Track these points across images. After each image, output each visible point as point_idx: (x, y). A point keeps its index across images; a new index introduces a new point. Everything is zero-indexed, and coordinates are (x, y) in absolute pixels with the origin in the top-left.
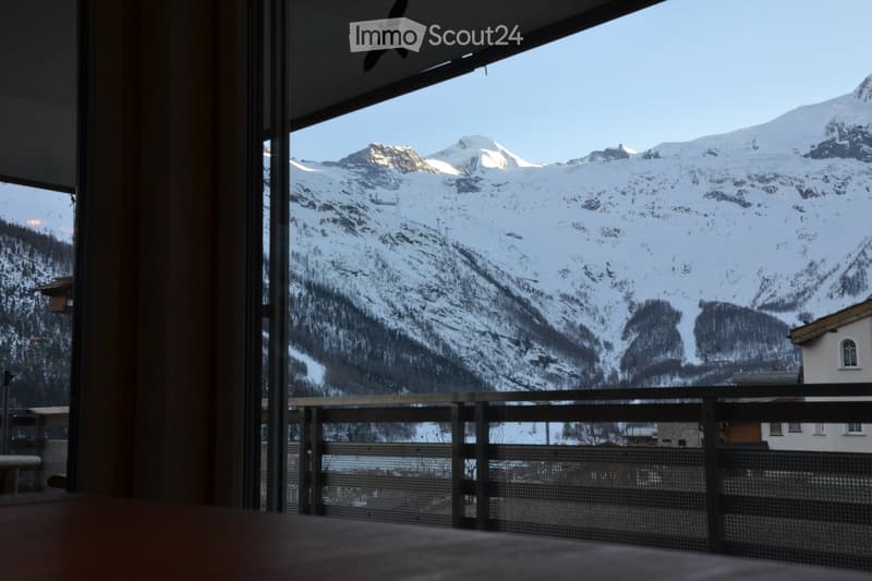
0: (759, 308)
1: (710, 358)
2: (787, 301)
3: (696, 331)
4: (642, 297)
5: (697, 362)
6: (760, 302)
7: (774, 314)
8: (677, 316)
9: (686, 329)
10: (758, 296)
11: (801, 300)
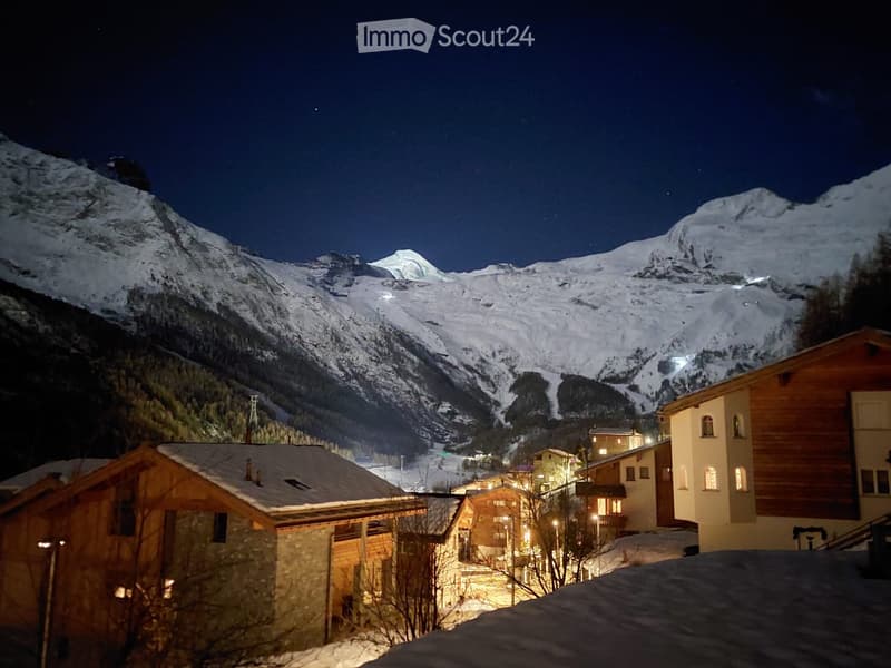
0: (603, 380)
1: (567, 414)
2: (622, 376)
3: (558, 395)
4: (521, 370)
5: (558, 417)
6: (603, 376)
7: (613, 385)
8: (546, 384)
9: (552, 394)
10: (602, 371)
11: (630, 376)
